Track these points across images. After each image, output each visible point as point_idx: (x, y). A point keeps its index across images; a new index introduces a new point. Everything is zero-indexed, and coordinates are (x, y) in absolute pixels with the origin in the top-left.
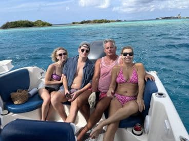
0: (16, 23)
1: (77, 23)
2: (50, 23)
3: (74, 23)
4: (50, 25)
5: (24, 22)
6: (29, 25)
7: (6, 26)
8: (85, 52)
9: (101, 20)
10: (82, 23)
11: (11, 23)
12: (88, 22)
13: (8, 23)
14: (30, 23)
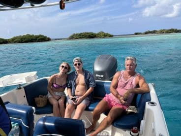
0: (80, 34)
1: (140, 33)
2: (111, 34)
3: (136, 34)
4: (111, 36)
5: (88, 33)
6: (92, 36)
7: (72, 38)
8: (77, 65)
9: (170, 30)
10: (146, 33)
11: (77, 34)
12: (154, 32)
13: (74, 35)
14: (92, 34)
